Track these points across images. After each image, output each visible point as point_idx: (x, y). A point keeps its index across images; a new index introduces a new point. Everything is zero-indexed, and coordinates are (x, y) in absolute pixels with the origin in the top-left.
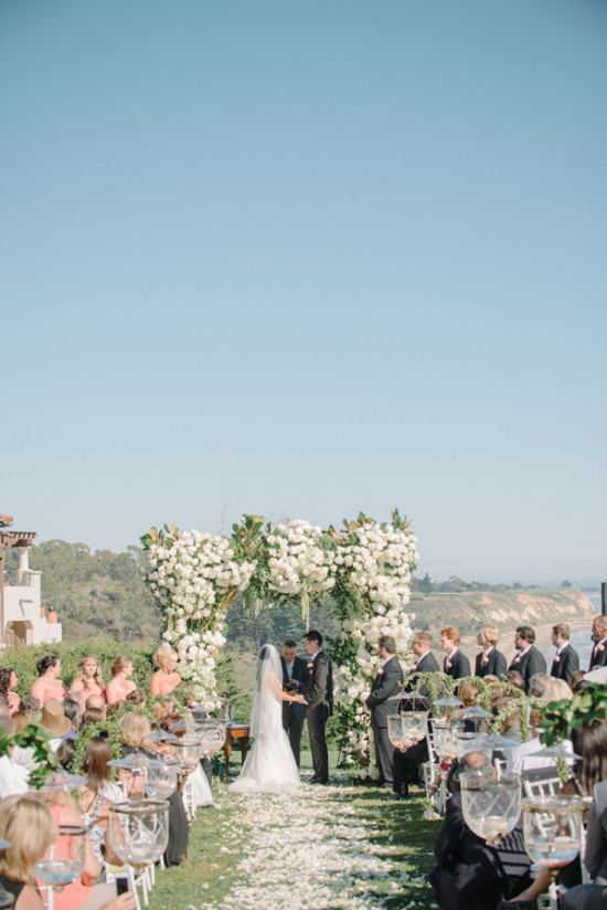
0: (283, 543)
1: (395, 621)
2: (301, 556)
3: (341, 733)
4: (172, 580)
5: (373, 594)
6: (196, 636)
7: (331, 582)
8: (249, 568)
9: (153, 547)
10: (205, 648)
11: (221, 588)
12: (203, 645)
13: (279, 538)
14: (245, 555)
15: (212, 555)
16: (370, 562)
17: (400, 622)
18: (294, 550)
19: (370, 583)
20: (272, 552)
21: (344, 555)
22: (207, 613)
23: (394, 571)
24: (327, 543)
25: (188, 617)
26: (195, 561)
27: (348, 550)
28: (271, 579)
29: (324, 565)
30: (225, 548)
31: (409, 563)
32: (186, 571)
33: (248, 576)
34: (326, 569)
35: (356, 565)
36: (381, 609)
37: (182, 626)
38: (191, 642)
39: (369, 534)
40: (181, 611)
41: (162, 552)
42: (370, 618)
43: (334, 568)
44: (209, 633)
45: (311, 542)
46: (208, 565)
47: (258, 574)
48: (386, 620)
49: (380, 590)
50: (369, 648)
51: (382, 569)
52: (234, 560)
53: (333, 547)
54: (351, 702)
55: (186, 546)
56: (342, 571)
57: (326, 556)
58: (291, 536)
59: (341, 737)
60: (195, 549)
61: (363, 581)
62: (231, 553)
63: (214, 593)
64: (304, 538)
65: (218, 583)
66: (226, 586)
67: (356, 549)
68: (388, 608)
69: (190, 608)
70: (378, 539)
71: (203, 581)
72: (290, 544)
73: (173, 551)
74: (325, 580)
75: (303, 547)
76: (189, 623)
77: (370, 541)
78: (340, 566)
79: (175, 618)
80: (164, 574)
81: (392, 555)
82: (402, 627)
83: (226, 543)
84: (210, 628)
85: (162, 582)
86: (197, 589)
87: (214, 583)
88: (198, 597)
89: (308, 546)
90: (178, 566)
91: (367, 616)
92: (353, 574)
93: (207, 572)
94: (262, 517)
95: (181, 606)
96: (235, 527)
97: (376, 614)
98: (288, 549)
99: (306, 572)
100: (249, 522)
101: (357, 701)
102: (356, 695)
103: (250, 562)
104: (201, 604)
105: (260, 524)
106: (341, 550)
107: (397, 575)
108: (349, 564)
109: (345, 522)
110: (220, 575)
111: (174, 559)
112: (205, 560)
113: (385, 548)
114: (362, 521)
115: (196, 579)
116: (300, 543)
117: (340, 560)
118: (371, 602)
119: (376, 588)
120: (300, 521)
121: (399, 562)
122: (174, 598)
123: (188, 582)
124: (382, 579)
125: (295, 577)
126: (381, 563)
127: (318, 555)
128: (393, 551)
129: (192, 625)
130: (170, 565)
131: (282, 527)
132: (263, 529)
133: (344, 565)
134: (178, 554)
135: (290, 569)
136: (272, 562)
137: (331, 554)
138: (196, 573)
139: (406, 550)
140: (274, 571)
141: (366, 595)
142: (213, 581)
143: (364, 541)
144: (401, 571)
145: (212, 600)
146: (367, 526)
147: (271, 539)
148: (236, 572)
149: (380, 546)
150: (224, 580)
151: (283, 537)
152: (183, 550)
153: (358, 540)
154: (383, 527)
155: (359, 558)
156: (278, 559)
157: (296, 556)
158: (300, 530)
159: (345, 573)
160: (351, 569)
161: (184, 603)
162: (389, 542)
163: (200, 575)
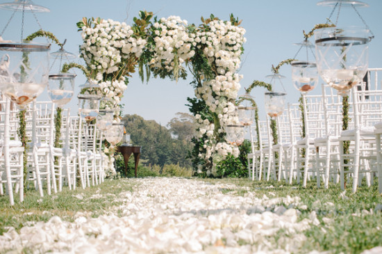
0: (164, 28)
1: (231, 78)
2: (174, 36)
3: (194, 155)
4: (94, 48)
5: (217, 61)
6: (109, 83)
7: (193, 53)
8: (142, 42)
9: (84, 28)
10: (114, 91)
11: (125, 54)
12: (112, 88)
13: (161, 25)
14: (140, 34)
15: (120, 33)
16: (216, 42)
17: (234, 79)
18: (170, 33)
19: (217, 56)
20: (157, 32)
21: (201, 37)
22: (116, 69)
23: (231, 49)
24: (191, 30)
25: (104, 71)
26: (110, 37)
27: (204, 33)
28: (156, 50)
29: (189, 42)
30: (128, 29)
31: (240, 44)
32: (104, 42)
33: (142, 47)
34: (189, 45)
35: (208, 43)
36: (222, 71)
37: (100, 77)
38: (105, 86)
39: (217, 25)
40: (100, 67)
41: (90, 31)
42: (215, 77)
43: (195, 44)
44: (116, 81)
45: (181, 28)
46: (116, 40)
47: (148, 46)
48: (225, 78)
49: (222, 59)
50: (214, 95)
51: (224, 47)
52: (133, 37)
53: (194, 32)
54: (201, 136)
55: (105, 28)
56: (199, 47)
57: (190, 37)
58: (169, 24)
59: (194, 158)
60: (110, 29)
61: (212, 54)
62: (132, 32)
63: (120, 57)
64: (176, 26)
65: (124, 51)
66: (128, 53)
67: (208, 33)
68: (227, 70)
69: (105, 65)
70: (222, 28)
71: (113, 49)
72: (168, 29)
73: (96, 30)
74: (189, 52)
75: (176, 31)
76: (104, 75)
77: (217, 29)
78: (198, 44)
79: (96, 71)
80: (90, 43)
81: (230, 38)
82: (235, 82)
83: (130, 27)
84: (117, 79)
85: (89, 49)
86: (110, 54)
87: (121, 51)
88: (110, 58)
89: (179, 31)
90: (99, 39)
91: (213, 75)
92: (206, 49)
93: (117, 44)
94: (151, 13)
95: (100, 64)
96: (135, 19)
97: (219, 74)
98: (167, 31)
99: (177, 46)
100: (143, 15)
101: (205, 136)
102: (204, 133)
103: (143, 38)
104: (113, 63)
105: (149, 17)
106: (199, 34)
107: (233, 51)
108: (204, 42)
109: (202, 19)
110: (124, 45)
111: (97, 35)
112: (116, 36)
113: (226, 34)
114: (212, 18)
115: (109, 48)
116: (174, 29)
117: (198, 40)
118: (217, 67)
119: (220, 58)
120: (174, 17)
121: (234, 42)
122: (95, 59)
123: (104, 49)
124: (223, 52)
125: (170, 49)
126: (224, 43)
127: (185, 37)
128: (230, 35)
129: (107, 77)
130: (94, 38)
131: (163, 19)
132: (152, 20)
133: (200, 43)
134: (99, 32)
135: (167, 44)
136: (157, 39)
137: (193, 35)
138: (110, 44)
139: (239, 35)
140: (158, 45)
141: (214, 63)
142: (120, 49)
143: (213, 29)
144: (235, 48)
145: (119, 60)
146: (216, 21)
147: (156, 25)
148: (134, 44)
149: (223, 33)
150: (127, 49)
151: (164, 25)
152: (102, 30)
153: (210, 29)
154: (225, 23)
155: (210, 39)
156: (160, 37)
157: (172, 36)
158: (175, 22)
159: (201, 48)
160: (206, 45)
161: (101, 62)
162: (228, 31)
163: (112, 46)
